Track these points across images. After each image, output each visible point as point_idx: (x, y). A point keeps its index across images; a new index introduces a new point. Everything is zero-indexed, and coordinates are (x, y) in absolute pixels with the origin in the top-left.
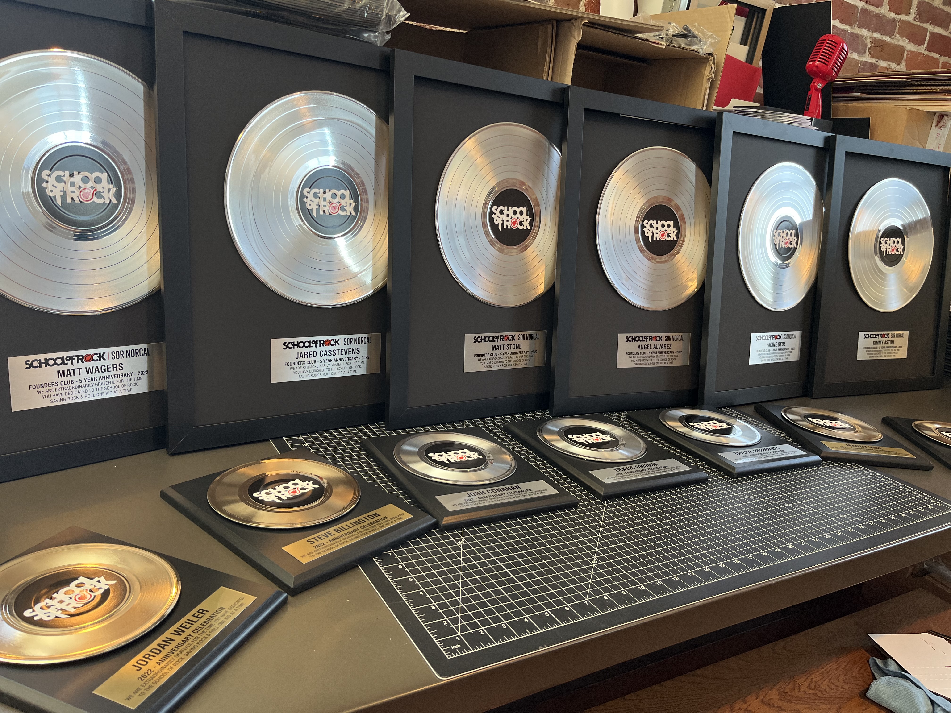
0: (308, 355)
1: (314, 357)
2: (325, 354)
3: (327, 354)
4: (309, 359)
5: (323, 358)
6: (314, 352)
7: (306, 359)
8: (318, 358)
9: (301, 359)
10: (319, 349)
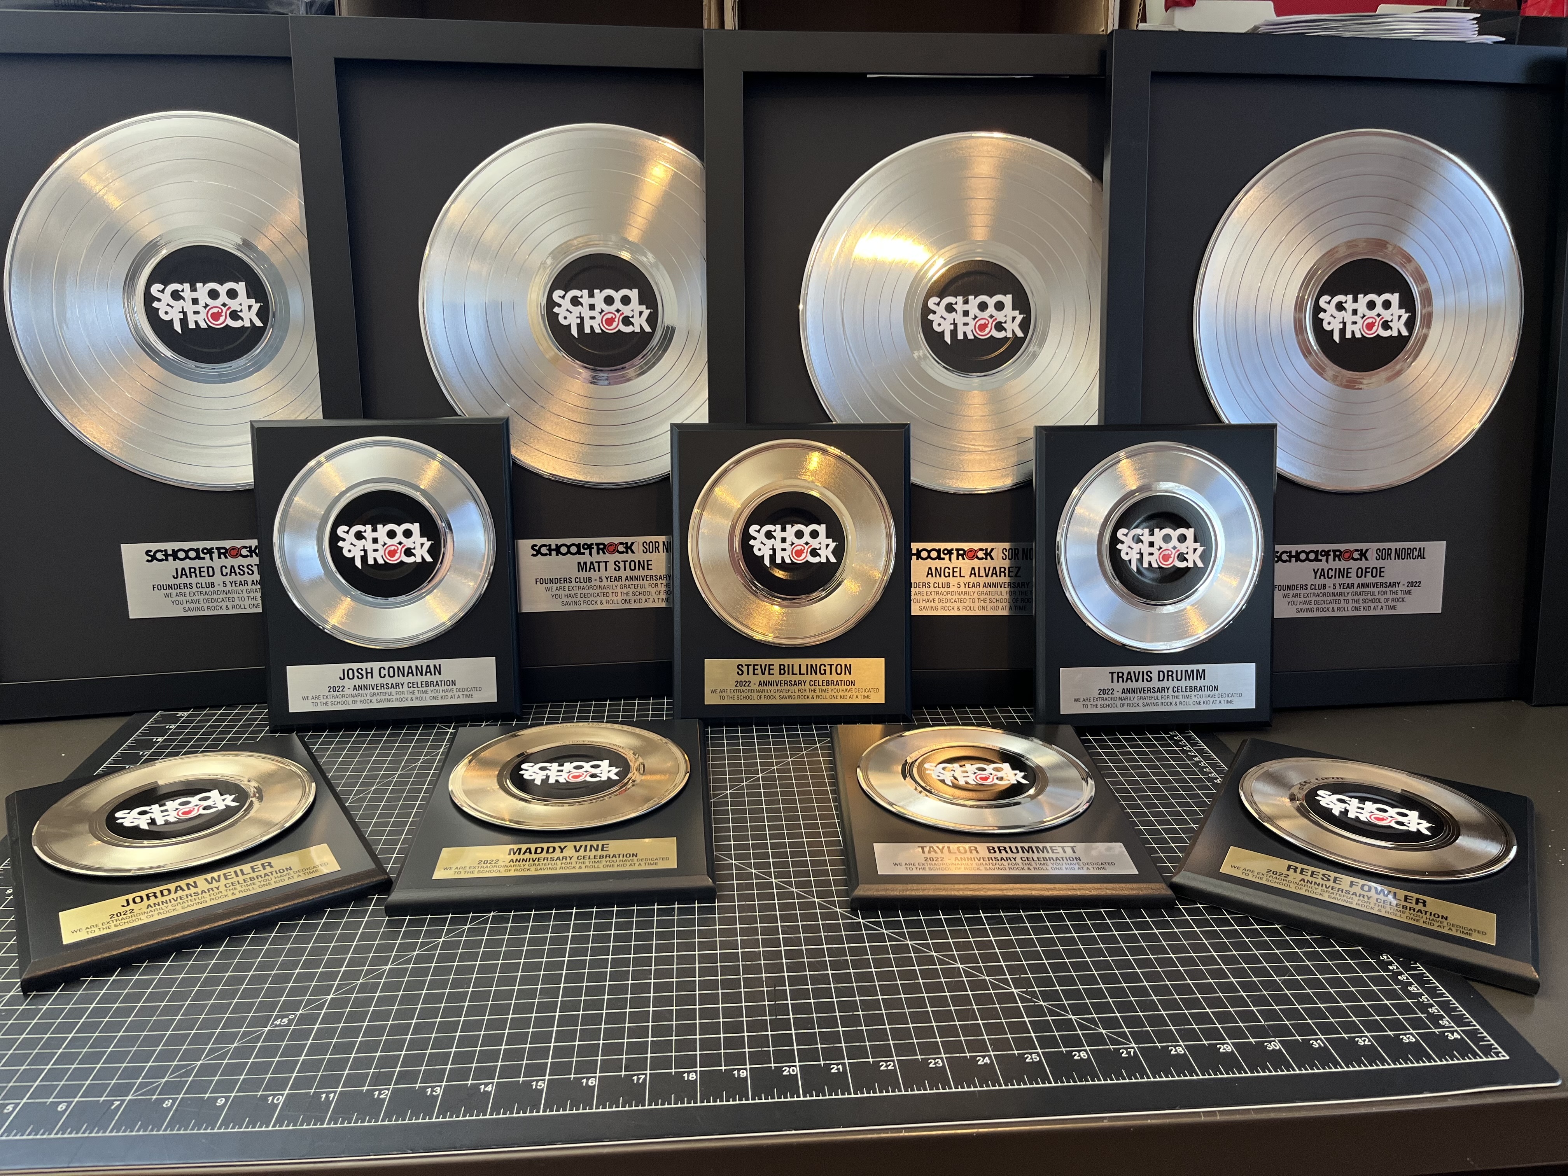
0: (198, 572)
1: (209, 576)
2: (231, 572)
3: (235, 572)
4: (199, 580)
5: (228, 579)
6: (208, 568)
7: (194, 580)
8: (218, 579)
9: (184, 580)
10: (217, 562)
